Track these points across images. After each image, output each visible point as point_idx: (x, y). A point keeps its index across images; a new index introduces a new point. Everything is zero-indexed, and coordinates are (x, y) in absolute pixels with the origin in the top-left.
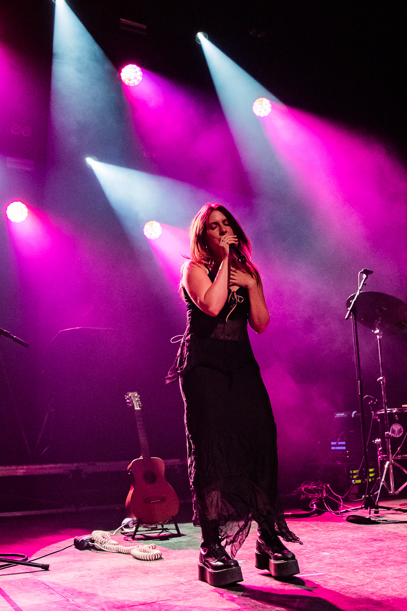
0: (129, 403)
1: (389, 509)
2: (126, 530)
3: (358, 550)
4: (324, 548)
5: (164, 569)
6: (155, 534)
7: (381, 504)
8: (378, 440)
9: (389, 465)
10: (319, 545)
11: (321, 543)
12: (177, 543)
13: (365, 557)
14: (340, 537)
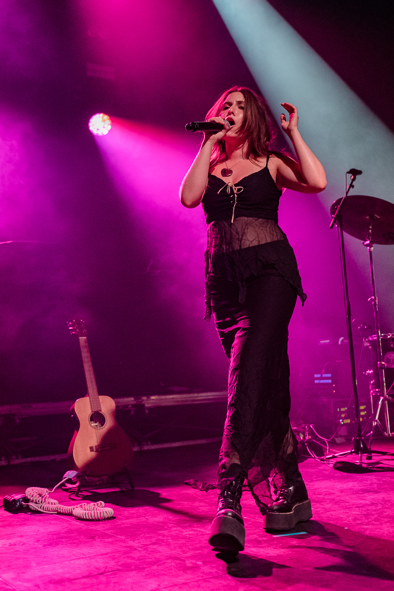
0: (73, 330)
1: (384, 454)
2: (69, 486)
7: (373, 448)
8: (369, 372)
9: (383, 401)
14: (325, 488)
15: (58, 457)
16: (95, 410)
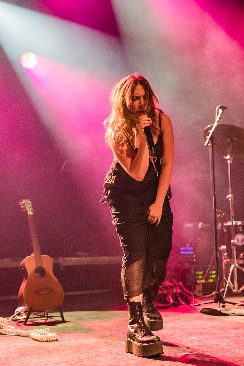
0: (24, 208)
1: (234, 304)
2: (19, 317)
3: (219, 336)
4: (190, 333)
5: (63, 348)
6: (43, 320)
7: (226, 300)
8: (223, 247)
9: (233, 269)
10: (185, 331)
11: (186, 329)
12: (64, 327)
13: (227, 341)
14: (200, 325)
15: (12, 297)
16: (39, 265)
